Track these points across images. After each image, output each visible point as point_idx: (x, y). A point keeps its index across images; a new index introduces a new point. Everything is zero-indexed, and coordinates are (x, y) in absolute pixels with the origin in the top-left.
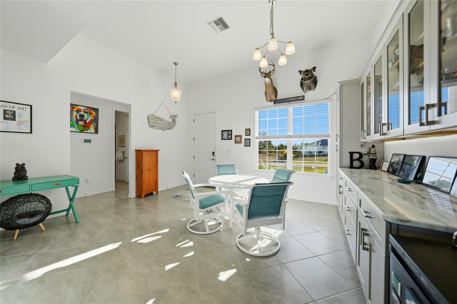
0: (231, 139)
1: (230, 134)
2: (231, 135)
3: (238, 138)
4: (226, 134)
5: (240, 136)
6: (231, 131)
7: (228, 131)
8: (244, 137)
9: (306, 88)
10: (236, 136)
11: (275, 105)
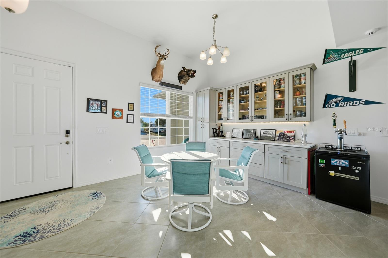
0: (106, 113)
1: (105, 105)
2: (106, 107)
3: (117, 113)
4: (98, 105)
5: (121, 111)
6: (106, 101)
7: (101, 101)
8: (126, 112)
9: (183, 82)
10: (114, 110)
11: (161, 86)
